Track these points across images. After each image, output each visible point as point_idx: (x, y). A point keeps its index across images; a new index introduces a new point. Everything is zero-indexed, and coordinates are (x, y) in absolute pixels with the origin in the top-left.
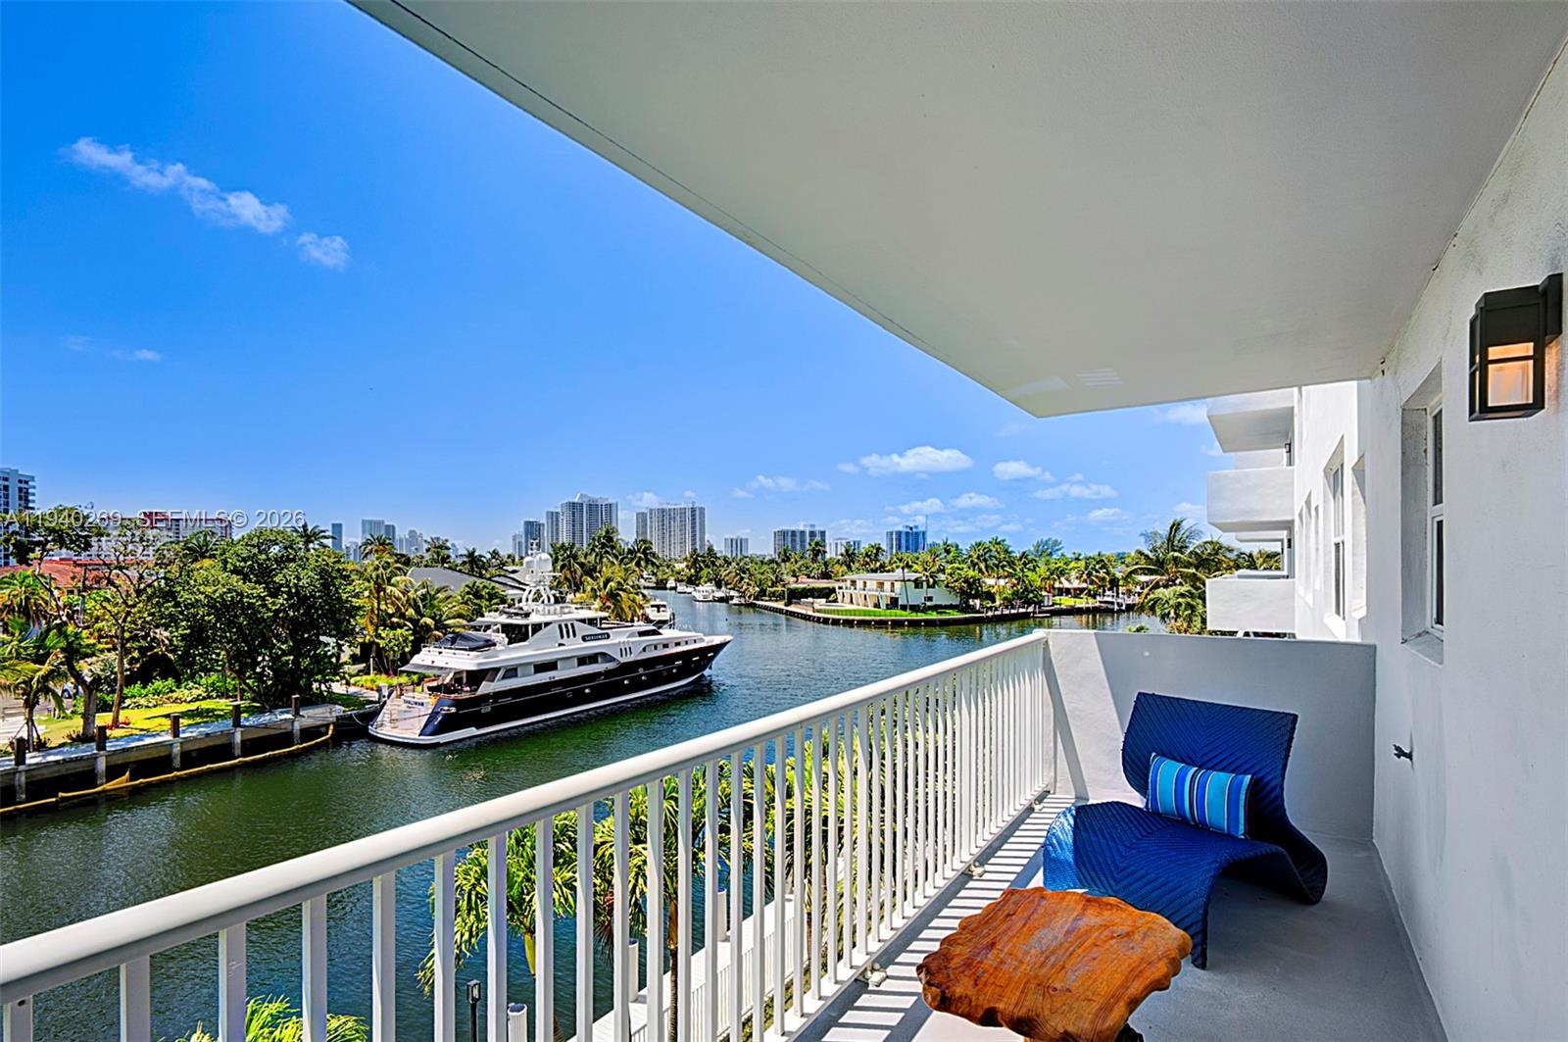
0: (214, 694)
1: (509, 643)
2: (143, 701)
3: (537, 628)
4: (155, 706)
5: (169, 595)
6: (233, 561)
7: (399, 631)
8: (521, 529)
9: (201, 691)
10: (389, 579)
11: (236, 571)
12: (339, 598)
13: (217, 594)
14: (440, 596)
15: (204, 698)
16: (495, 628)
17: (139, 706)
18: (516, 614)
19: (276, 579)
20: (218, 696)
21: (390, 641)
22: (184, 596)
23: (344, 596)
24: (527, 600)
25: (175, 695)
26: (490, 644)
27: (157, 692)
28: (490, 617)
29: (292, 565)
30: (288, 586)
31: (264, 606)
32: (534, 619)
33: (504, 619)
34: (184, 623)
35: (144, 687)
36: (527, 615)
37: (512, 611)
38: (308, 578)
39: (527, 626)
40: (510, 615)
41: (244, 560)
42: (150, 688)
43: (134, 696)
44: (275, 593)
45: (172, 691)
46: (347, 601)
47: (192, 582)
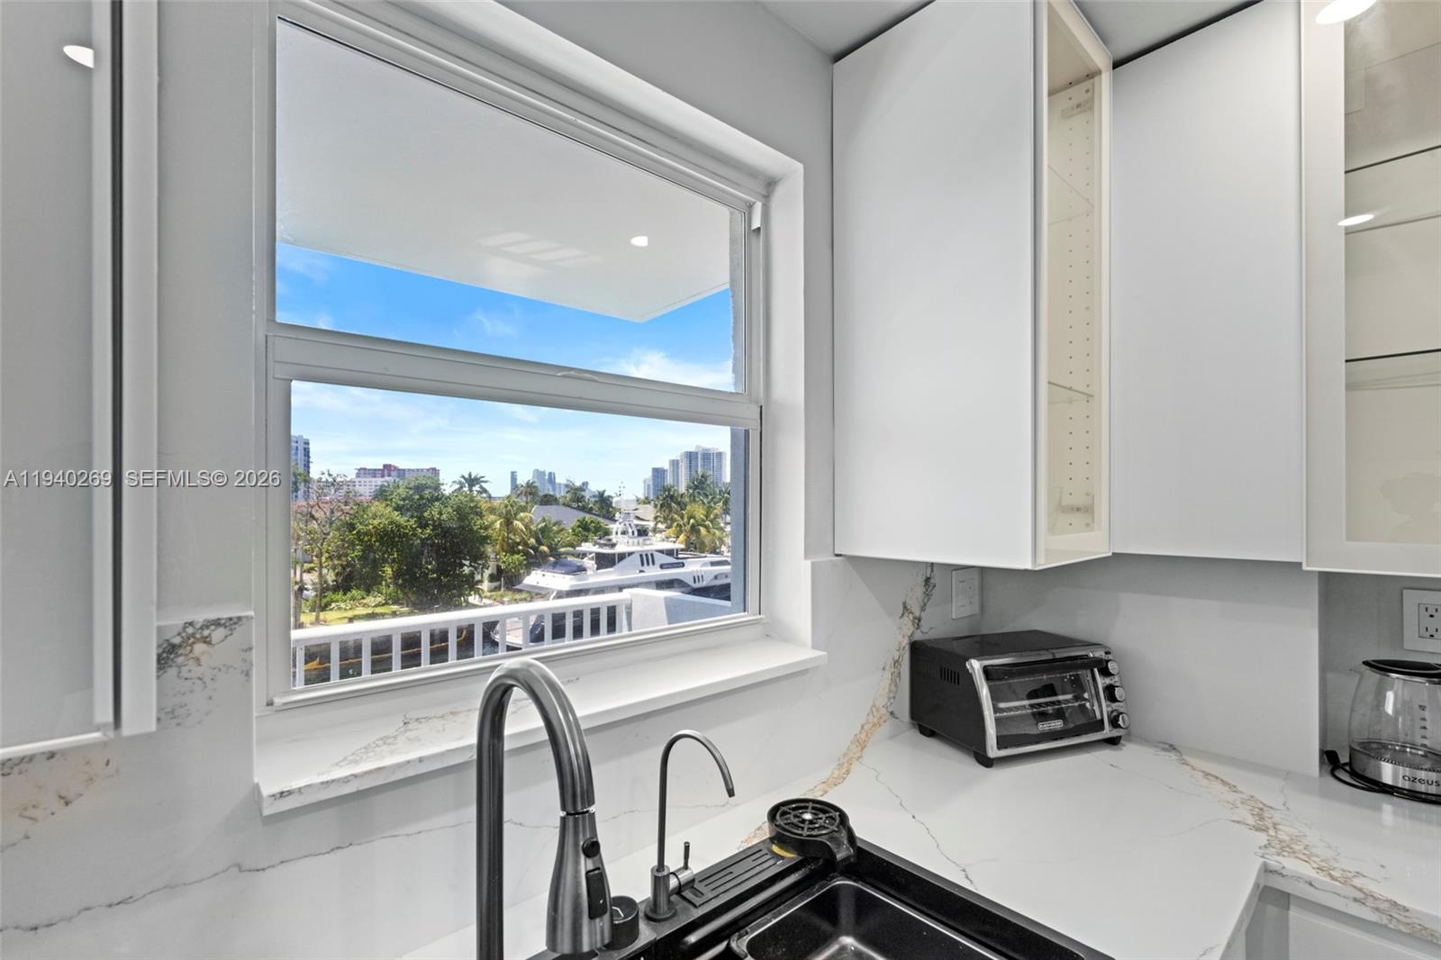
0: (390, 602)
1: (597, 569)
2: (343, 605)
3: (622, 556)
4: (350, 609)
5: (351, 527)
6: (396, 500)
7: (516, 556)
8: (649, 474)
9: (380, 599)
10: (516, 514)
11: (398, 508)
12: (471, 530)
13: (382, 526)
14: (555, 528)
15: (383, 605)
16: (591, 556)
17: (340, 608)
18: (605, 545)
19: (426, 514)
20: (393, 604)
21: (509, 565)
22: (359, 527)
23: (475, 528)
24: (617, 533)
25: (365, 601)
26: (582, 569)
27: (353, 599)
28: (586, 547)
29: (437, 504)
30: (433, 520)
31: (414, 535)
32: (619, 549)
33: (596, 549)
34: (358, 547)
35: (345, 594)
36: (613, 545)
37: (602, 542)
38: (447, 514)
39: (614, 554)
40: (602, 546)
41: (404, 500)
42: (349, 595)
43: (337, 601)
44: (424, 526)
45: (363, 598)
46: (477, 532)
47: (365, 516)
